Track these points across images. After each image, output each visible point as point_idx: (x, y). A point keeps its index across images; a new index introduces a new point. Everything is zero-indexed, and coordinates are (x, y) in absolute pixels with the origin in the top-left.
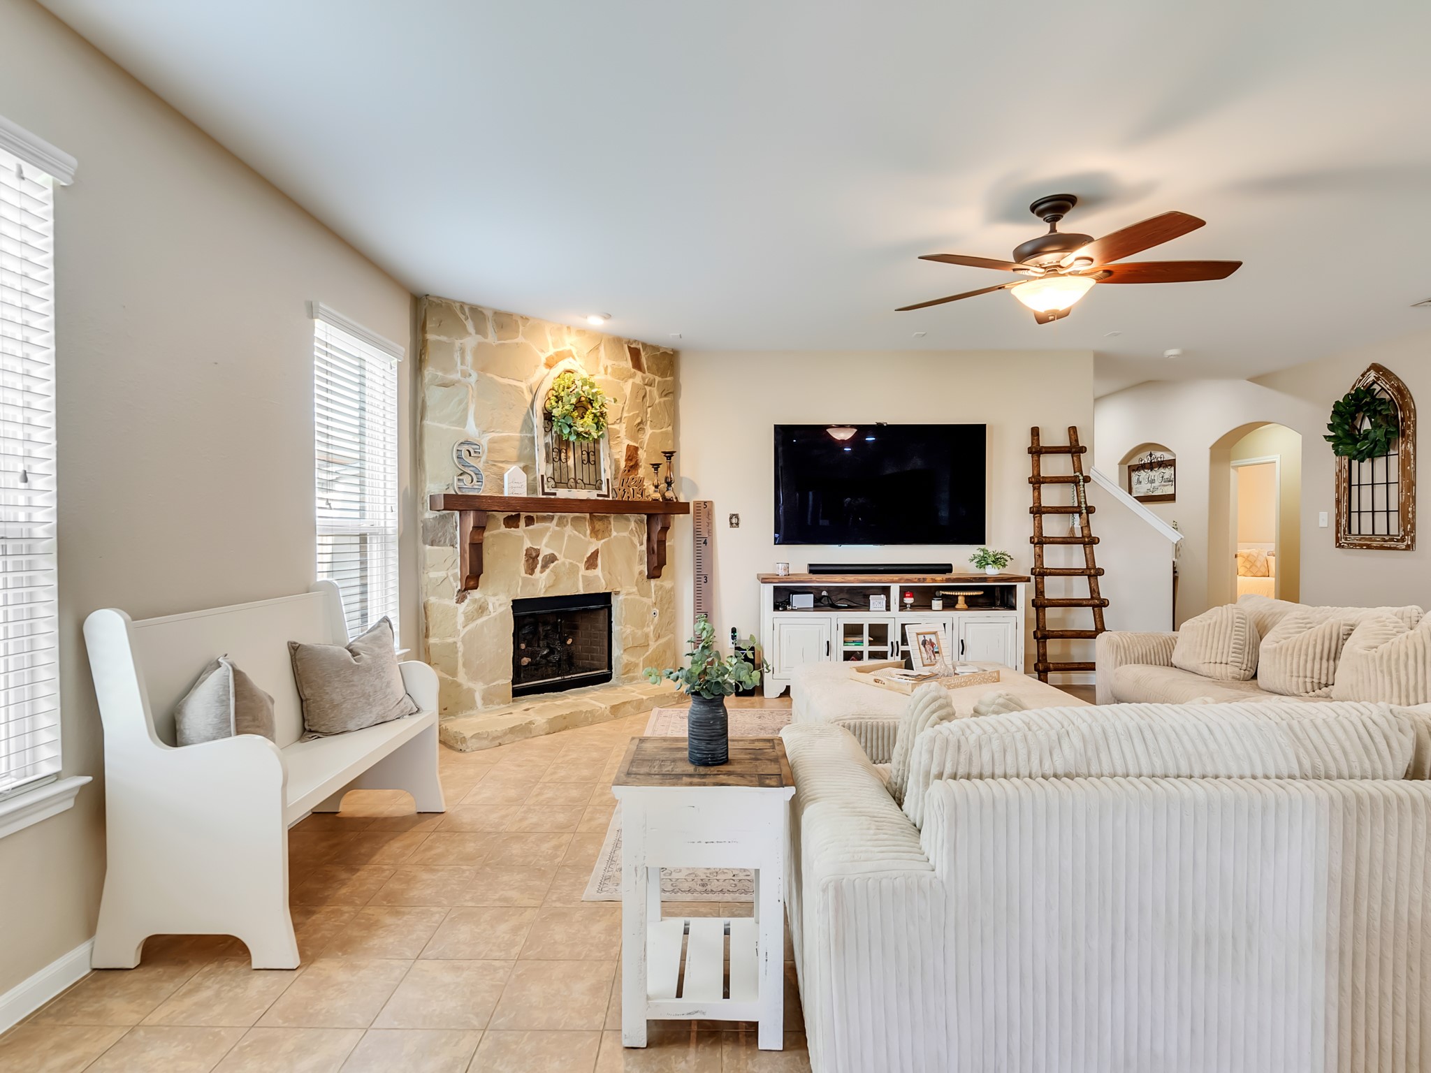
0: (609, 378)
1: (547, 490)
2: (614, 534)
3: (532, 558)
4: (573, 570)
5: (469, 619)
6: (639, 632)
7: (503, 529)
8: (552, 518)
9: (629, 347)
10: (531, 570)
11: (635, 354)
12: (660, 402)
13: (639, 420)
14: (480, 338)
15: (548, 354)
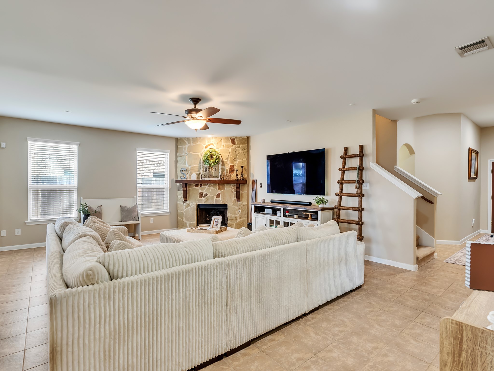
0: (224, 148)
1: (202, 178)
2: (226, 189)
3: (201, 195)
4: (213, 198)
5: (186, 207)
6: (233, 216)
7: (194, 187)
8: (207, 185)
9: (231, 139)
10: (201, 197)
11: (233, 141)
12: (242, 152)
13: (234, 158)
14: (189, 145)
15: (206, 145)
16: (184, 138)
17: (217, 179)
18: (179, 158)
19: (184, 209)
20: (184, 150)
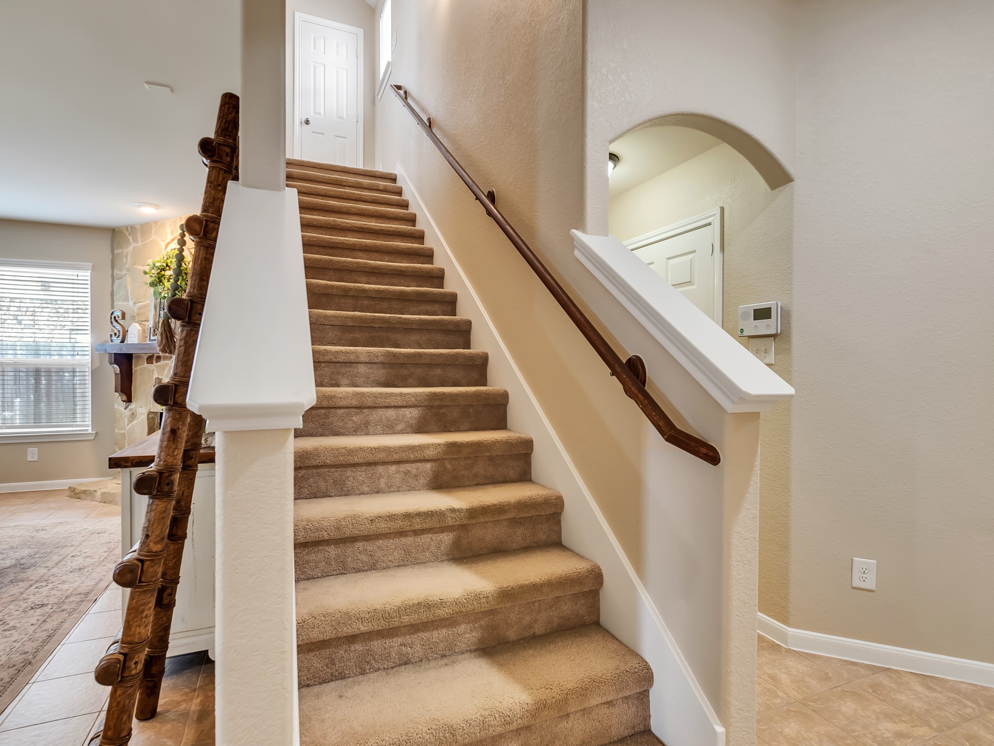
1: (152, 338)
5: (129, 421)
7: (146, 365)
14: (135, 245)
15: (167, 242)
16: (125, 228)
18: (117, 285)
19: (126, 425)
20: (125, 259)
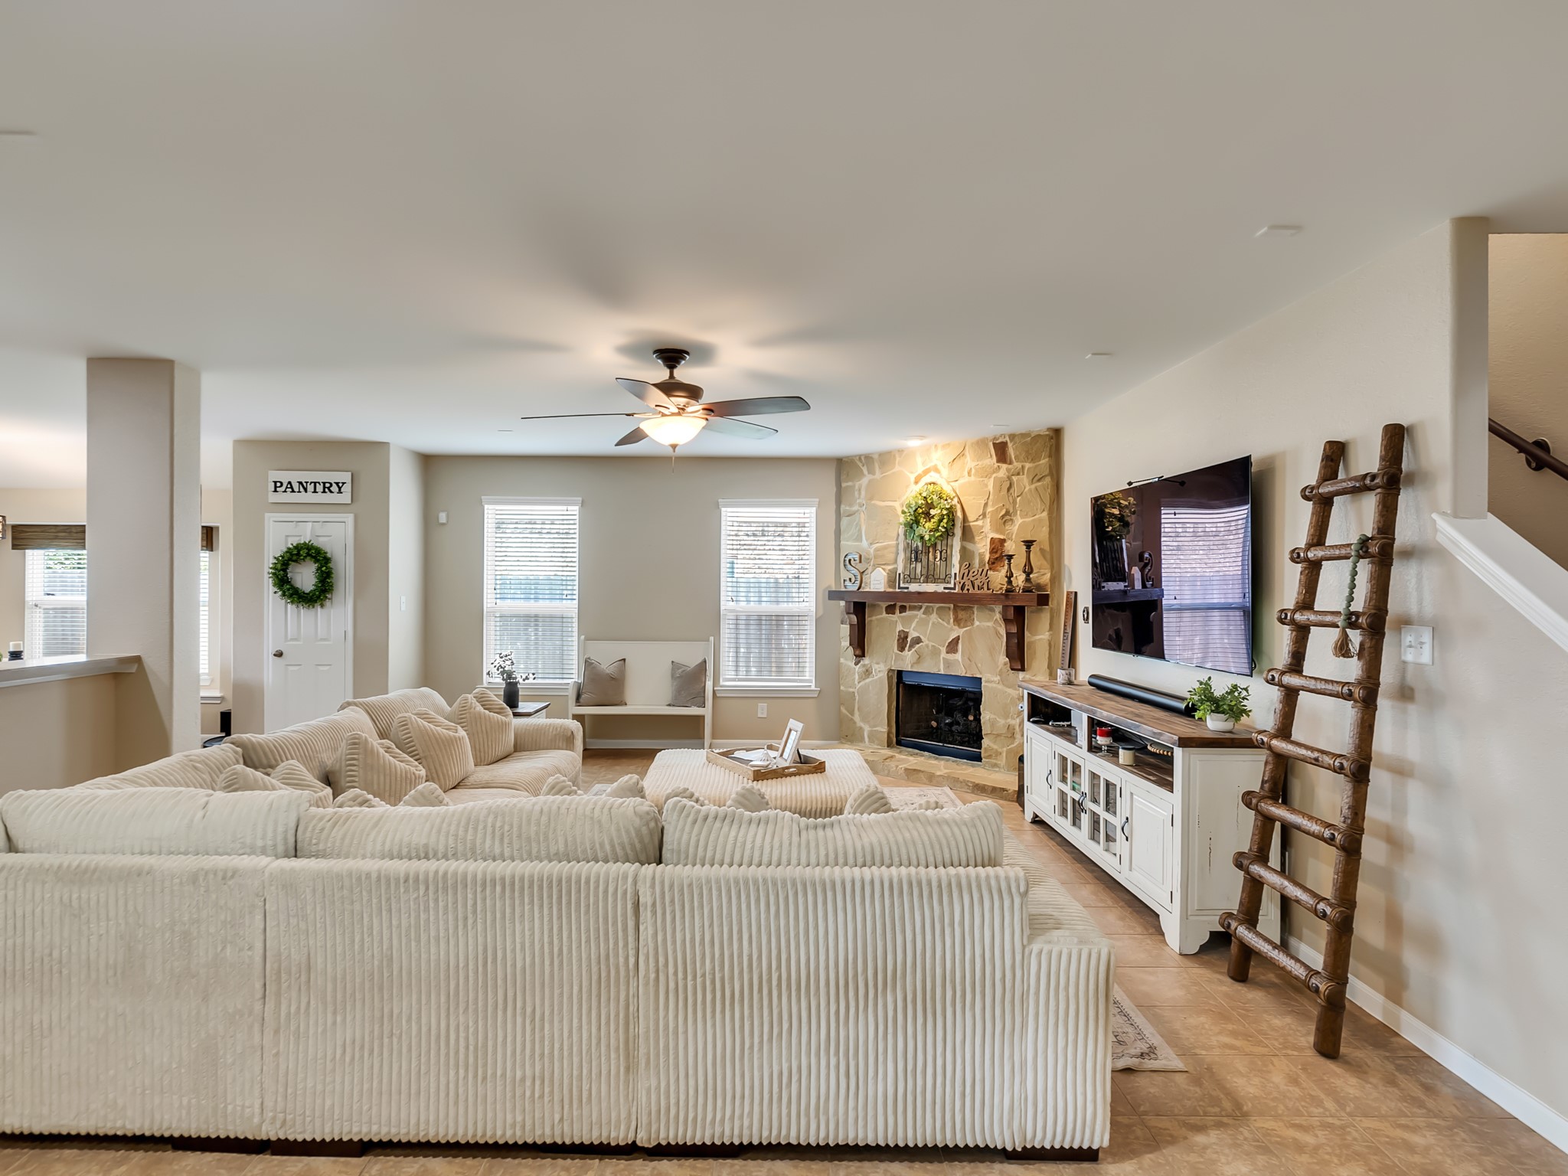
0: (973, 478)
1: (902, 585)
2: (977, 623)
3: (903, 641)
4: (935, 652)
5: (861, 679)
6: (1002, 722)
7: (884, 615)
8: (921, 607)
9: (994, 444)
10: (902, 648)
11: (1001, 451)
12: (1030, 490)
13: (1003, 512)
14: (871, 477)
15: (916, 474)
16: (858, 458)
17: (945, 588)
18: (845, 521)
19: (856, 682)
20: (856, 493)
